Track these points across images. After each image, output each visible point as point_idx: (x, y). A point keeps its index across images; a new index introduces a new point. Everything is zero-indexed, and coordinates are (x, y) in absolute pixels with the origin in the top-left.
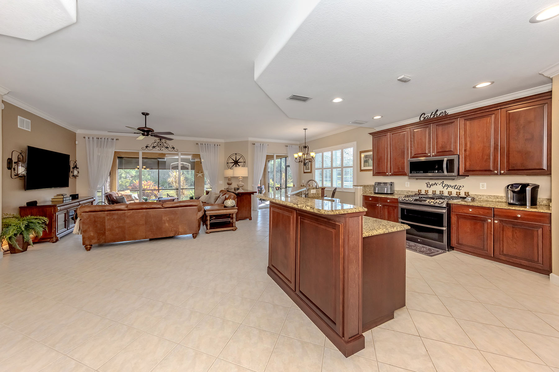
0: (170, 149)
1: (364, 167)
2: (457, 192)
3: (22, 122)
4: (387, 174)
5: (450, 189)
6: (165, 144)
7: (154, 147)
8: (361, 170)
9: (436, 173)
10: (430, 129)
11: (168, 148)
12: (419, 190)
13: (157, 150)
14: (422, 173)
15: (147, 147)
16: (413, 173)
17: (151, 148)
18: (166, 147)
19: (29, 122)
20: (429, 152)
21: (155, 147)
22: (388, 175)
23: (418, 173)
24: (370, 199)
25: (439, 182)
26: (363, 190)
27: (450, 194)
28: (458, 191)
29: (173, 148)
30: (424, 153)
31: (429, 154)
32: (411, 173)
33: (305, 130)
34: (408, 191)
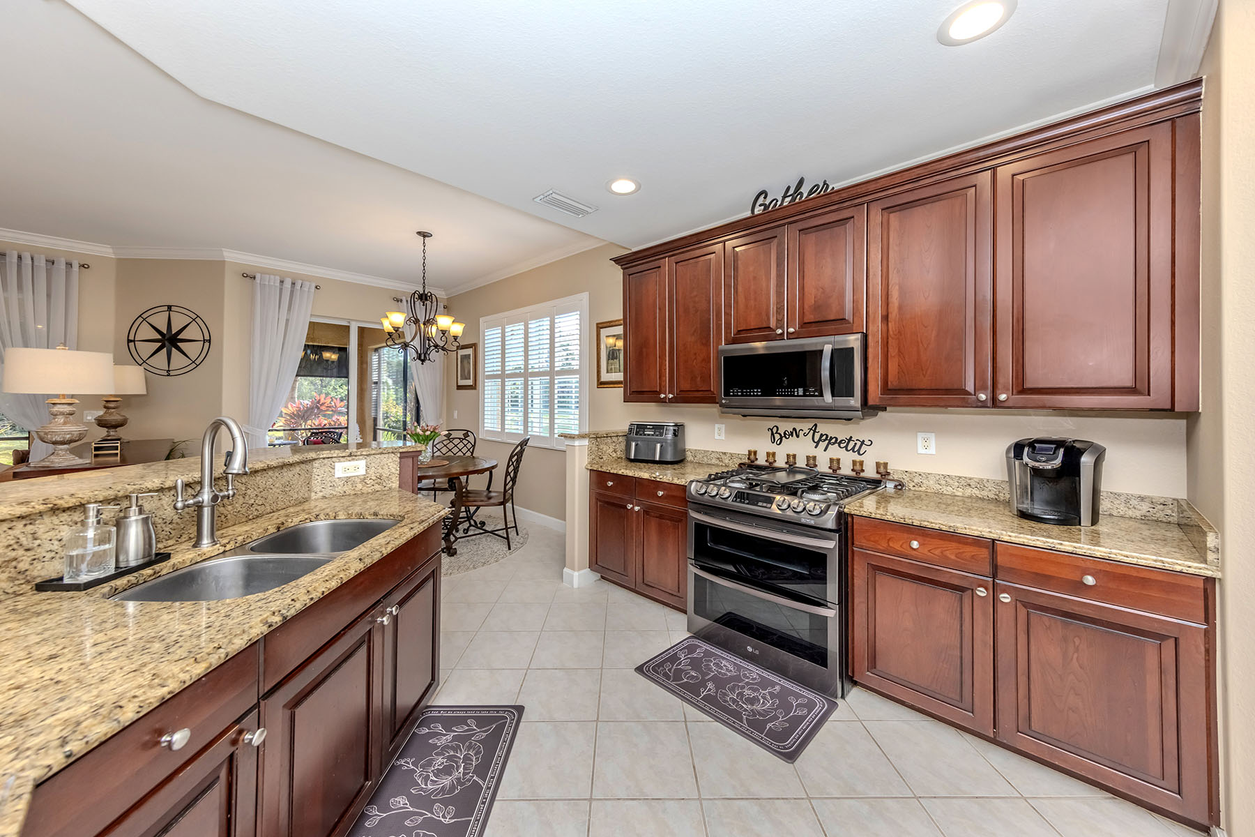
1: (608, 372)
2: (854, 463)
4: (663, 396)
5: (835, 452)
8: (601, 384)
9: (798, 396)
10: (780, 245)
12: (750, 452)
14: (757, 396)
16: (734, 396)
20: (780, 323)
22: (663, 401)
23: (746, 396)
24: (610, 484)
25: (805, 426)
26: (591, 452)
27: (835, 468)
28: (858, 458)
30: (765, 326)
31: (779, 331)
32: (727, 394)
33: (424, 236)
34: (721, 454)
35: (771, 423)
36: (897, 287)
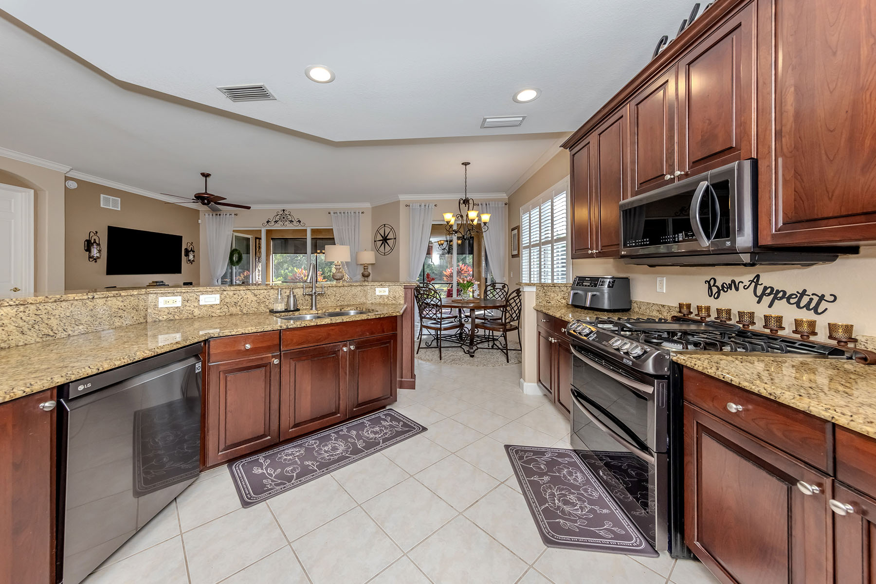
0: (295, 223)
2: (798, 323)
3: (107, 201)
4: (590, 252)
5: (781, 308)
6: (289, 217)
7: (276, 222)
11: (292, 221)
12: (681, 306)
13: (279, 225)
15: (268, 222)
16: (630, 247)
17: (273, 223)
18: (290, 221)
19: (118, 200)
21: (278, 221)
22: (592, 256)
24: (544, 321)
26: (537, 297)
29: (299, 221)
32: (625, 245)
33: (466, 165)
34: (661, 307)
35: (708, 273)
36: (792, 89)
